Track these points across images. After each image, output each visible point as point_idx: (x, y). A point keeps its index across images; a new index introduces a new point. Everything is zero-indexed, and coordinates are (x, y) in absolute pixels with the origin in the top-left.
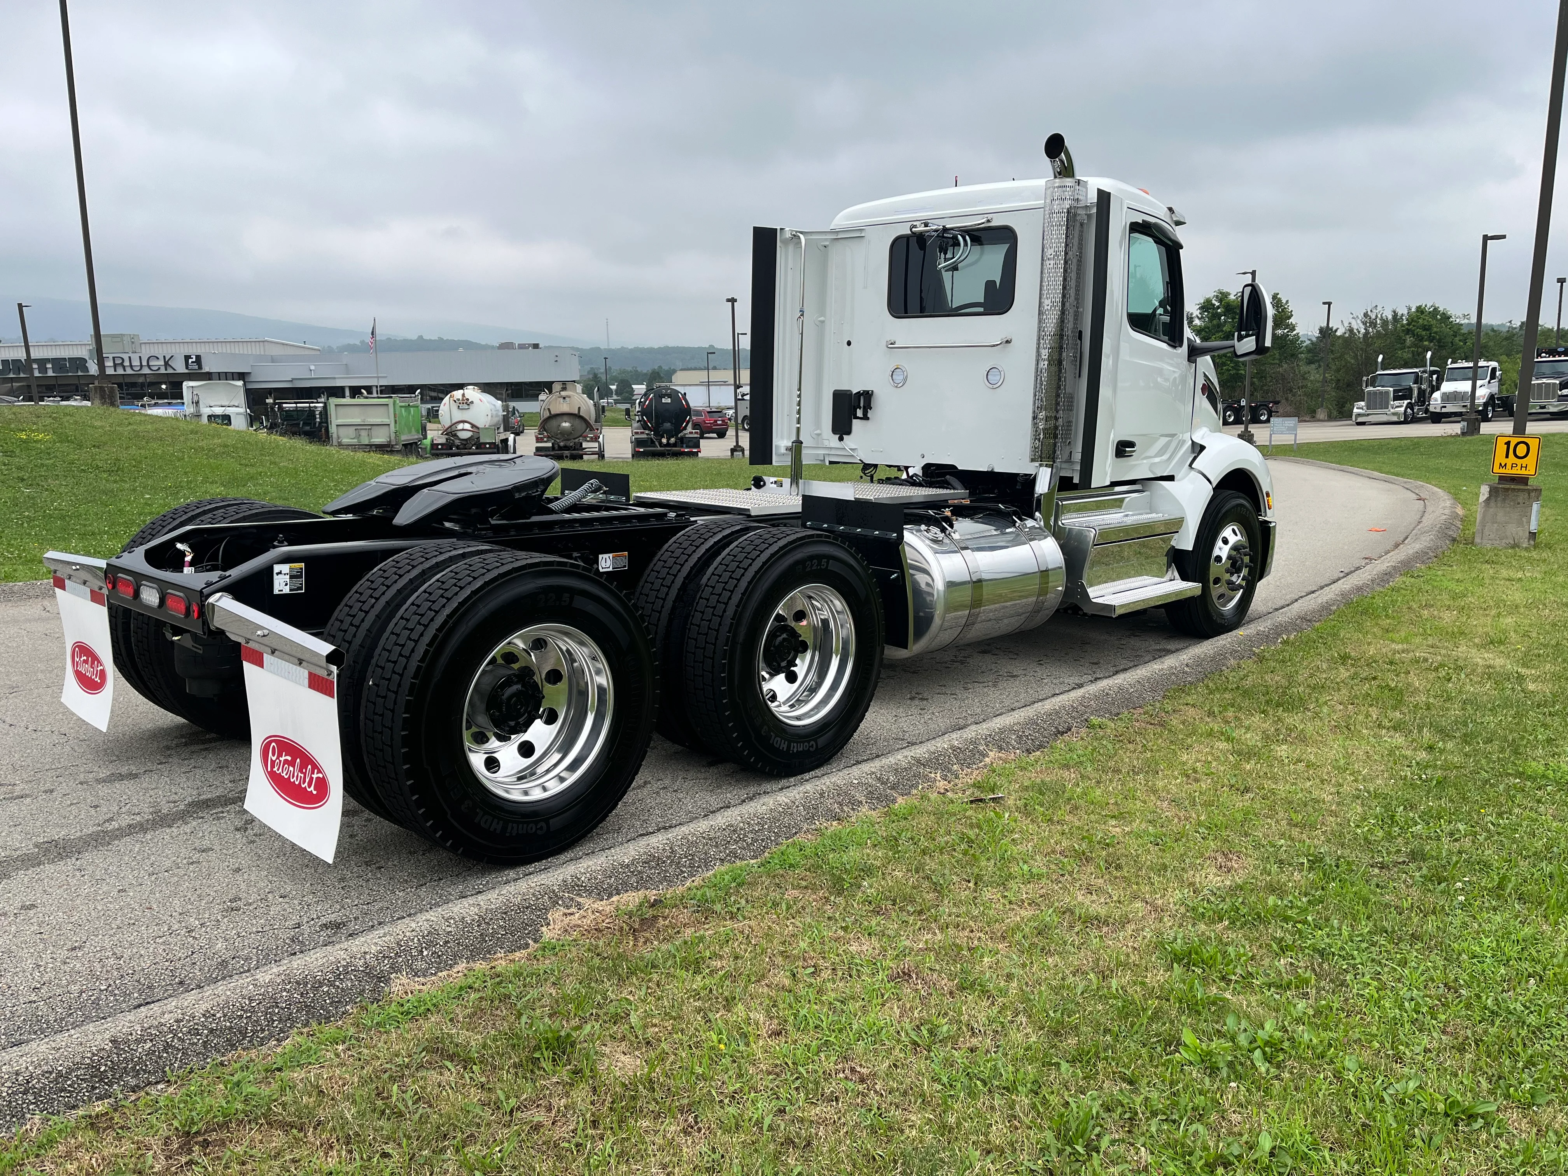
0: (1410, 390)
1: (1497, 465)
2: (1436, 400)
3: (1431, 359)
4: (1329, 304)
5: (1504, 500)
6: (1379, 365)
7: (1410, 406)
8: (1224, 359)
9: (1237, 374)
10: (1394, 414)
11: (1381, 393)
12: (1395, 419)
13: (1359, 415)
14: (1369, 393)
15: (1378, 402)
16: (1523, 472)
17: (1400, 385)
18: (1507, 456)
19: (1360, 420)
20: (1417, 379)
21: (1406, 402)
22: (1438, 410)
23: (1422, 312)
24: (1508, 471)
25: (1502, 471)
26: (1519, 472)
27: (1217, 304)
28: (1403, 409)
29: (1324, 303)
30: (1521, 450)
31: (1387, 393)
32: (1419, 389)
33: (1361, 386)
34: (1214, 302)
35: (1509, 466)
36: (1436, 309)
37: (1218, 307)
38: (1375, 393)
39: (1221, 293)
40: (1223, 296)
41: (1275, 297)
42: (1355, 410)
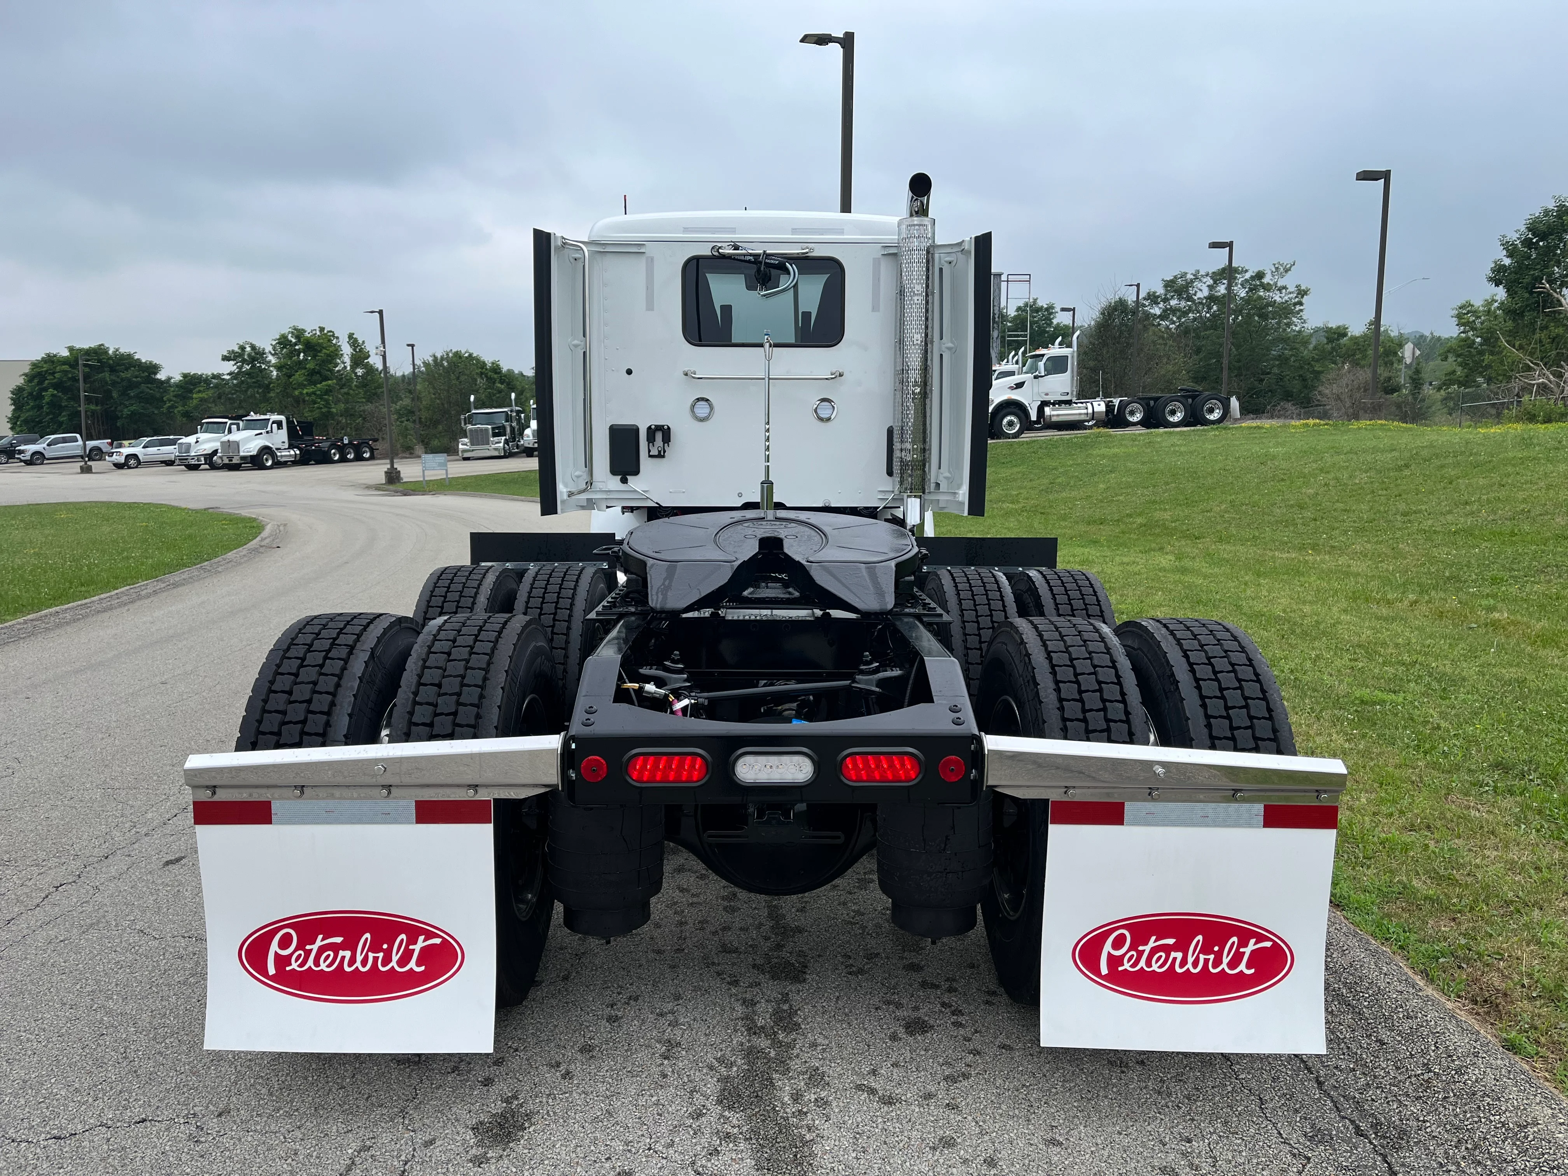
0: (504, 427)
2: (528, 437)
3: (515, 399)
4: (412, 346)
6: (472, 406)
7: (507, 442)
8: (313, 397)
9: (329, 412)
10: (496, 449)
11: (481, 430)
12: (496, 454)
13: (464, 451)
14: (471, 430)
15: (479, 439)
17: (495, 424)
19: (466, 455)
20: (508, 418)
21: (503, 438)
22: (531, 446)
23: (460, 357)
27: (294, 340)
28: (501, 445)
29: (408, 345)
31: (487, 430)
32: (511, 426)
33: (460, 423)
34: (290, 337)
36: (470, 355)
37: (296, 344)
38: (476, 430)
39: (295, 329)
40: (299, 333)
41: (351, 336)
42: (461, 446)
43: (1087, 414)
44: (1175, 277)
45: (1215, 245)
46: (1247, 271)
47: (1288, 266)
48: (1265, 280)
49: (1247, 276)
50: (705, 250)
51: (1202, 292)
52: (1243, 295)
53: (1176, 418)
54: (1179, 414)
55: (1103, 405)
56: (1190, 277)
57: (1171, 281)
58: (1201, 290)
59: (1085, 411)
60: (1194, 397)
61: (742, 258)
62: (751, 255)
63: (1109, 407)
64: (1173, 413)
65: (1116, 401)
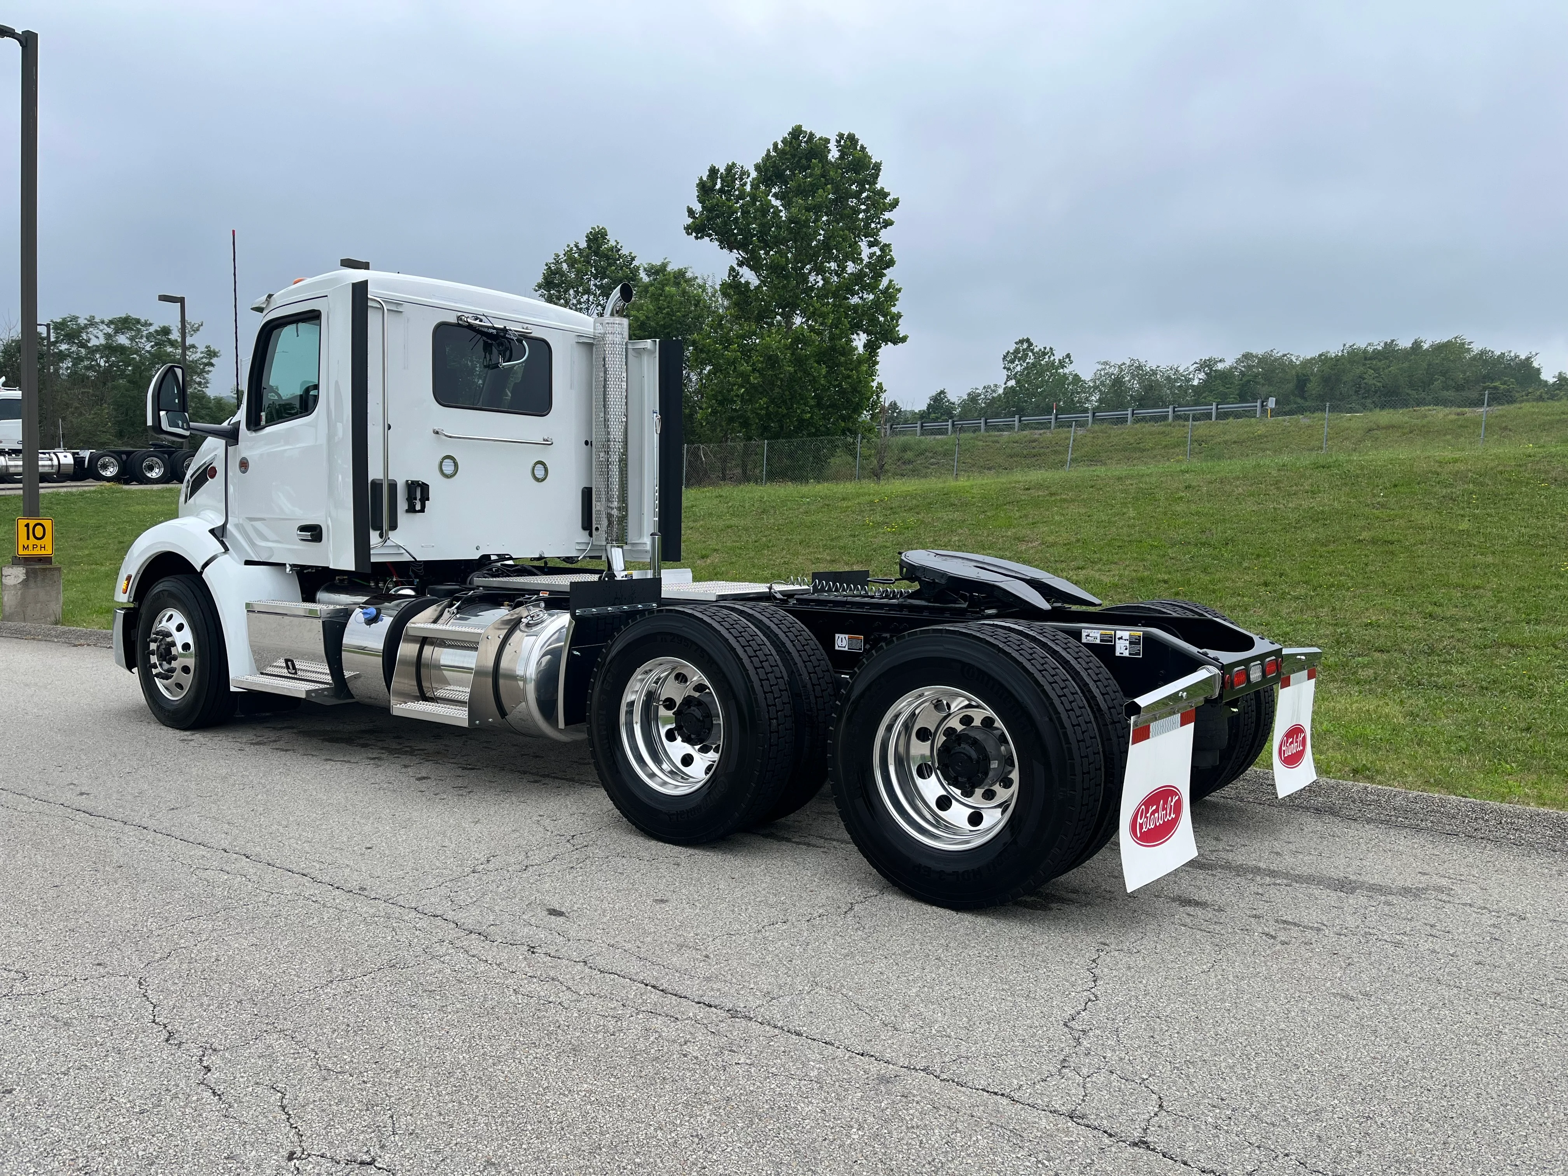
1: (20, 548)
5: (43, 579)
16: (43, 552)
18: (28, 539)
24: (30, 552)
25: (26, 552)
26: (40, 553)
30: (39, 531)
35: (31, 548)
43: (52, 466)
44: (64, 319)
45: (164, 298)
46: (151, 324)
47: (196, 326)
48: (172, 337)
49: (152, 329)
50: (453, 320)
51: (96, 338)
52: (148, 348)
53: (154, 474)
54: (157, 470)
55: (70, 456)
56: (82, 322)
57: (60, 323)
58: (97, 337)
59: (49, 463)
60: (170, 454)
61: (486, 330)
62: (494, 328)
63: (78, 461)
64: (151, 468)
65: (86, 454)
